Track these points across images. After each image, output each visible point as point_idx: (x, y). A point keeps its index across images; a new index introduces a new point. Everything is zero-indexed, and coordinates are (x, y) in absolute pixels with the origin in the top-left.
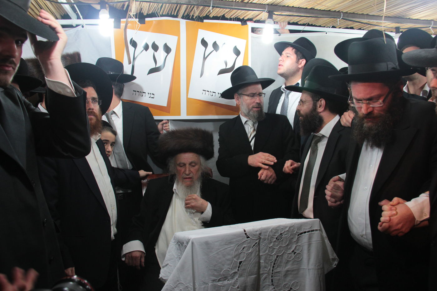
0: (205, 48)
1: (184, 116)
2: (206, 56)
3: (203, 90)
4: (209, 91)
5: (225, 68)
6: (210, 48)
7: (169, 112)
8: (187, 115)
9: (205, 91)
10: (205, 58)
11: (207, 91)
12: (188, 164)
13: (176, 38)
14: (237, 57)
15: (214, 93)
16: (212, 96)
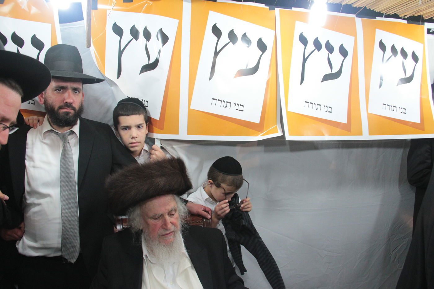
0: (216, 39)
1: (183, 135)
2: (218, 50)
3: (213, 99)
4: (221, 101)
5: (245, 68)
6: (225, 38)
7: (162, 129)
8: (188, 134)
9: (216, 100)
10: (216, 53)
11: (219, 100)
12: (167, 214)
13: (177, 21)
14: (262, 53)
15: (228, 104)
16: (226, 107)
